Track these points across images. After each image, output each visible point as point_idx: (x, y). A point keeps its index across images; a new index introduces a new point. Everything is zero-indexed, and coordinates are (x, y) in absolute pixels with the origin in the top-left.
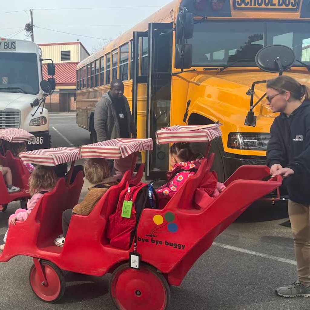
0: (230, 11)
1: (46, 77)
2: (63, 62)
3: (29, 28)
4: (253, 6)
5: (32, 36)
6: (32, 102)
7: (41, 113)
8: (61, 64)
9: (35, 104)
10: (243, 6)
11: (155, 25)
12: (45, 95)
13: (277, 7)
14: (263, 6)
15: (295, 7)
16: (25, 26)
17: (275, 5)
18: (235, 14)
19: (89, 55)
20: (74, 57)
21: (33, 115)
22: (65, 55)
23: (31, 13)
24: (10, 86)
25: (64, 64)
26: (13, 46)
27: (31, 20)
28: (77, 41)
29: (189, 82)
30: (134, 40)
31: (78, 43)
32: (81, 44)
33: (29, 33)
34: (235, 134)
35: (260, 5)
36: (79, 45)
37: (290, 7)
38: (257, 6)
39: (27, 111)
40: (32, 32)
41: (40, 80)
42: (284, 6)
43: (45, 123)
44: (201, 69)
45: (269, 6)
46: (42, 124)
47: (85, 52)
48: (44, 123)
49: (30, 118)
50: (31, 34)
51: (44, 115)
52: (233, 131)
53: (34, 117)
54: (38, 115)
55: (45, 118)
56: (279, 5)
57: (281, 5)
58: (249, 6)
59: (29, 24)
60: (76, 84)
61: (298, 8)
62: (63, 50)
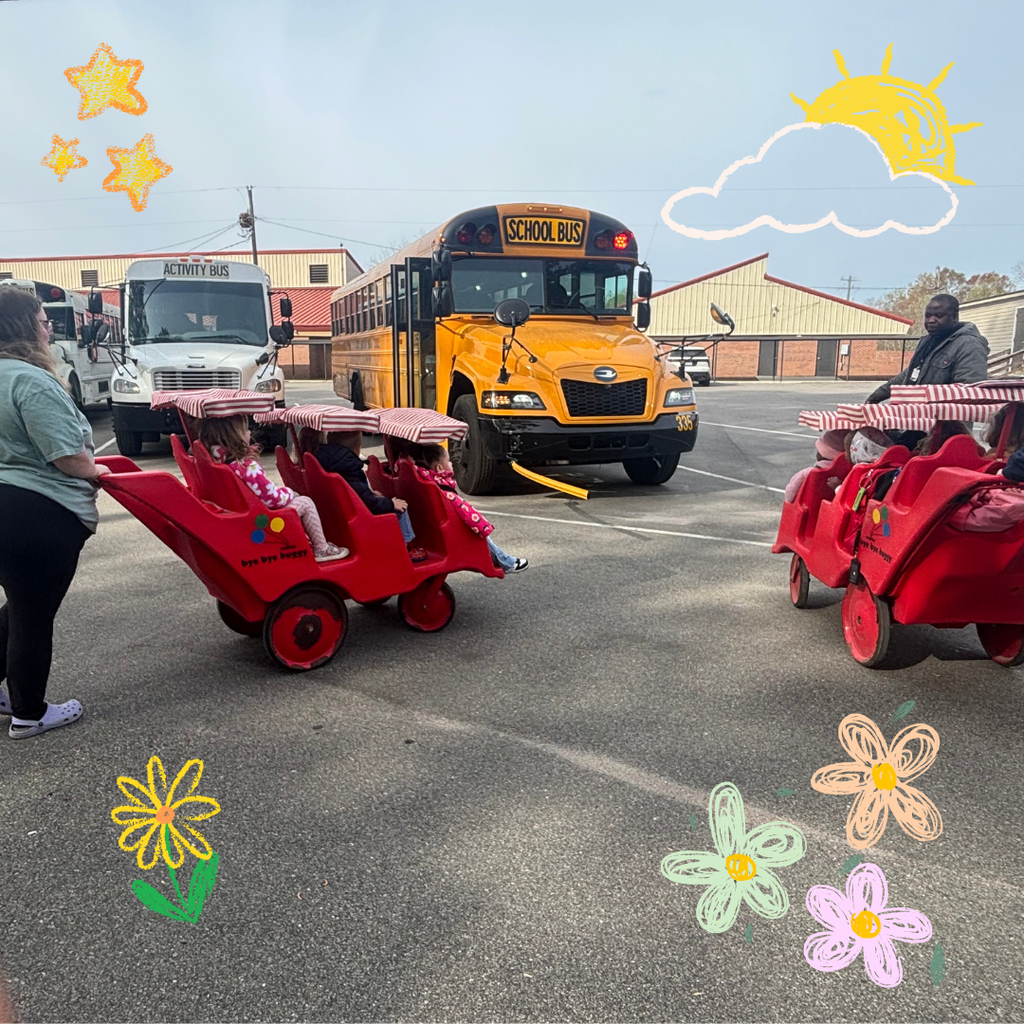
0: (501, 245)
1: (279, 321)
2: (315, 285)
3: (247, 221)
4: (528, 241)
5: (253, 235)
6: (258, 358)
7: (272, 374)
8: (311, 289)
9: (264, 360)
10: (517, 240)
11: (413, 260)
12: (277, 348)
13: (557, 242)
14: (541, 241)
15: (578, 243)
16: (238, 218)
17: (554, 240)
18: (508, 250)
19: (363, 272)
20: (336, 277)
21: (259, 378)
22: (319, 274)
23: (250, 192)
24: (223, 333)
25: (316, 289)
26: (224, 272)
27: (249, 207)
28: (340, 248)
29: (454, 333)
30: (391, 274)
31: (341, 251)
32: (347, 253)
33: (246, 231)
34: (490, 392)
35: (537, 239)
36: (344, 254)
37: (573, 242)
38: (533, 241)
39: (251, 371)
40: (253, 229)
41: (269, 325)
42: (565, 242)
43: (279, 389)
44: (468, 317)
45: (548, 242)
46: (274, 391)
47: (354, 267)
48: (276, 389)
49: (255, 381)
50: (251, 233)
51: (275, 377)
52: (488, 389)
53: (261, 381)
54: (267, 377)
55: (278, 381)
56: (560, 240)
57: (562, 240)
58: (523, 241)
59: (247, 215)
60: (331, 328)
61: (582, 243)
62: (313, 264)
